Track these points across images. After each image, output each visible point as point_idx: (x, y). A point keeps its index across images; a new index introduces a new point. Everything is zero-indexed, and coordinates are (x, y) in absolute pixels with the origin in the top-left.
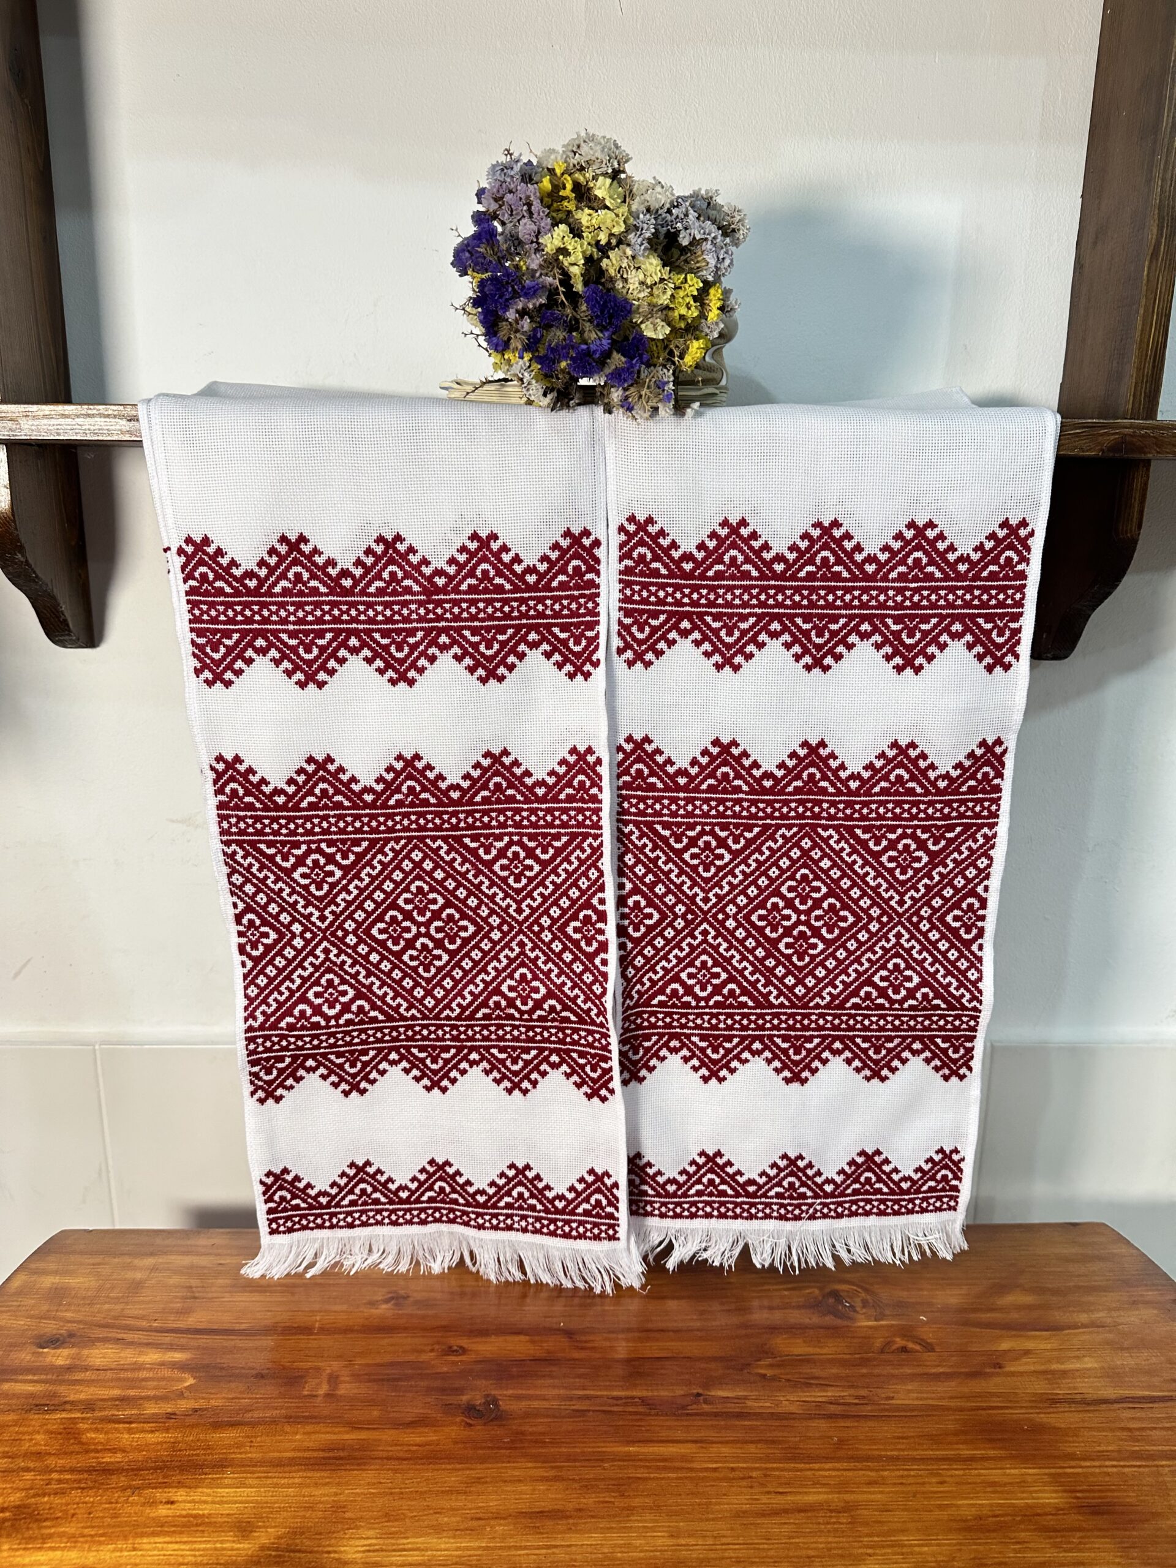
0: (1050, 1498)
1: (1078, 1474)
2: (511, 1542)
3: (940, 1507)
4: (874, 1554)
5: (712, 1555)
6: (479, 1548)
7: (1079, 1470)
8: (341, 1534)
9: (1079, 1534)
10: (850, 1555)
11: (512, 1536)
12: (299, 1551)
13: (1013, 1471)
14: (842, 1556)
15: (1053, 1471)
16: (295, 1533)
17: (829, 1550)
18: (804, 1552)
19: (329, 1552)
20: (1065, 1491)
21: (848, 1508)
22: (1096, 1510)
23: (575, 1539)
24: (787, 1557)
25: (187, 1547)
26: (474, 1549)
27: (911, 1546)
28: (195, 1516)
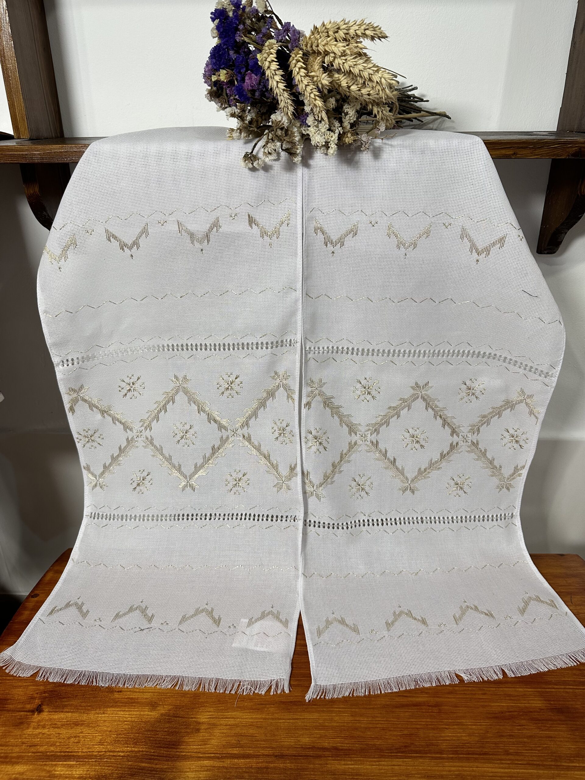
0: (537, 703)
1: (552, 692)
2: (276, 716)
3: (483, 706)
4: (449, 728)
5: (371, 726)
6: (261, 718)
7: (553, 690)
8: (197, 710)
9: (550, 722)
10: (437, 728)
11: (277, 713)
12: (178, 717)
13: (520, 690)
14: (433, 729)
15: (539, 690)
16: (177, 707)
17: (427, 725)
18: (414, 726)
19: (192, 718)
20: (545, 701)
21: (437, 705)
22: (560, 711)
23: (307, 715)
24: (407, 728)
25: (127, 713)
26: (259, 719)
27: (467, 725)
28: (132, 699)
